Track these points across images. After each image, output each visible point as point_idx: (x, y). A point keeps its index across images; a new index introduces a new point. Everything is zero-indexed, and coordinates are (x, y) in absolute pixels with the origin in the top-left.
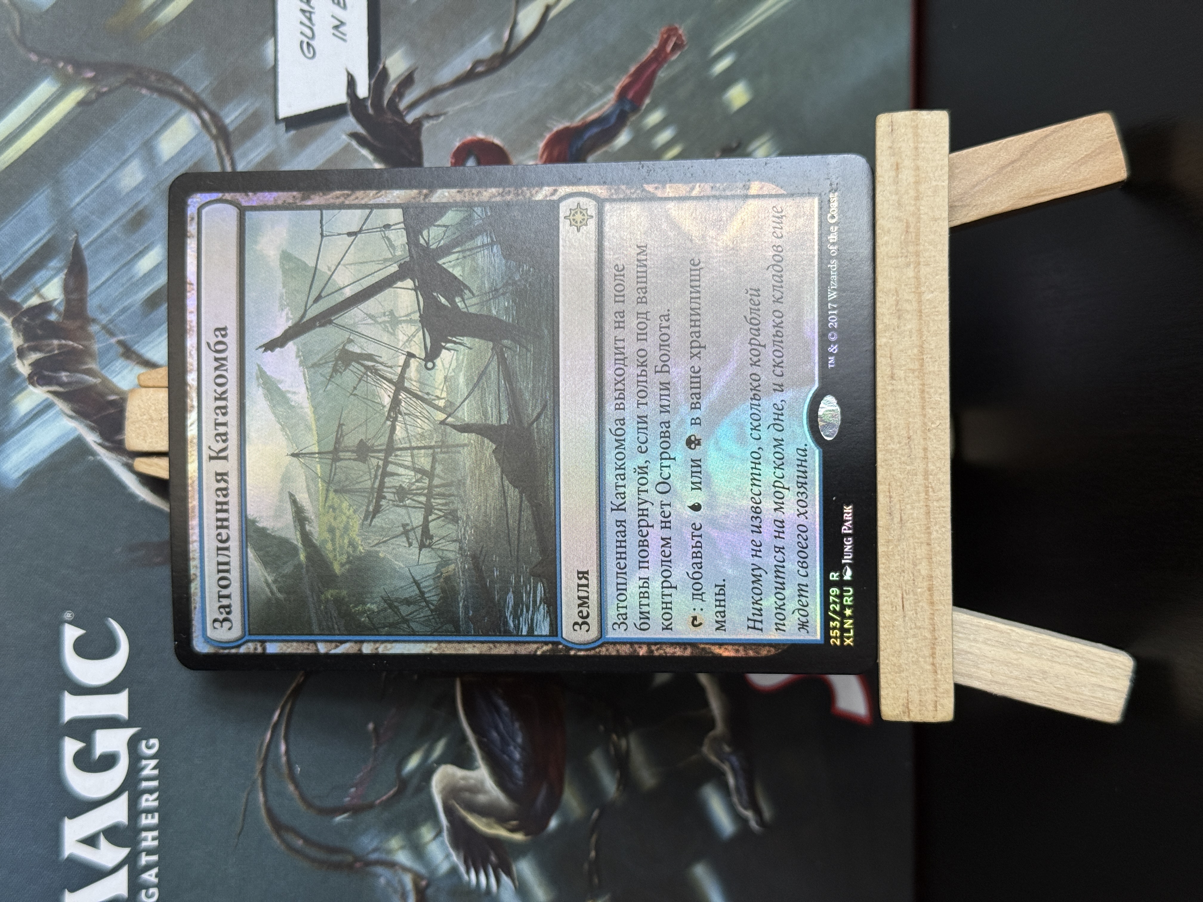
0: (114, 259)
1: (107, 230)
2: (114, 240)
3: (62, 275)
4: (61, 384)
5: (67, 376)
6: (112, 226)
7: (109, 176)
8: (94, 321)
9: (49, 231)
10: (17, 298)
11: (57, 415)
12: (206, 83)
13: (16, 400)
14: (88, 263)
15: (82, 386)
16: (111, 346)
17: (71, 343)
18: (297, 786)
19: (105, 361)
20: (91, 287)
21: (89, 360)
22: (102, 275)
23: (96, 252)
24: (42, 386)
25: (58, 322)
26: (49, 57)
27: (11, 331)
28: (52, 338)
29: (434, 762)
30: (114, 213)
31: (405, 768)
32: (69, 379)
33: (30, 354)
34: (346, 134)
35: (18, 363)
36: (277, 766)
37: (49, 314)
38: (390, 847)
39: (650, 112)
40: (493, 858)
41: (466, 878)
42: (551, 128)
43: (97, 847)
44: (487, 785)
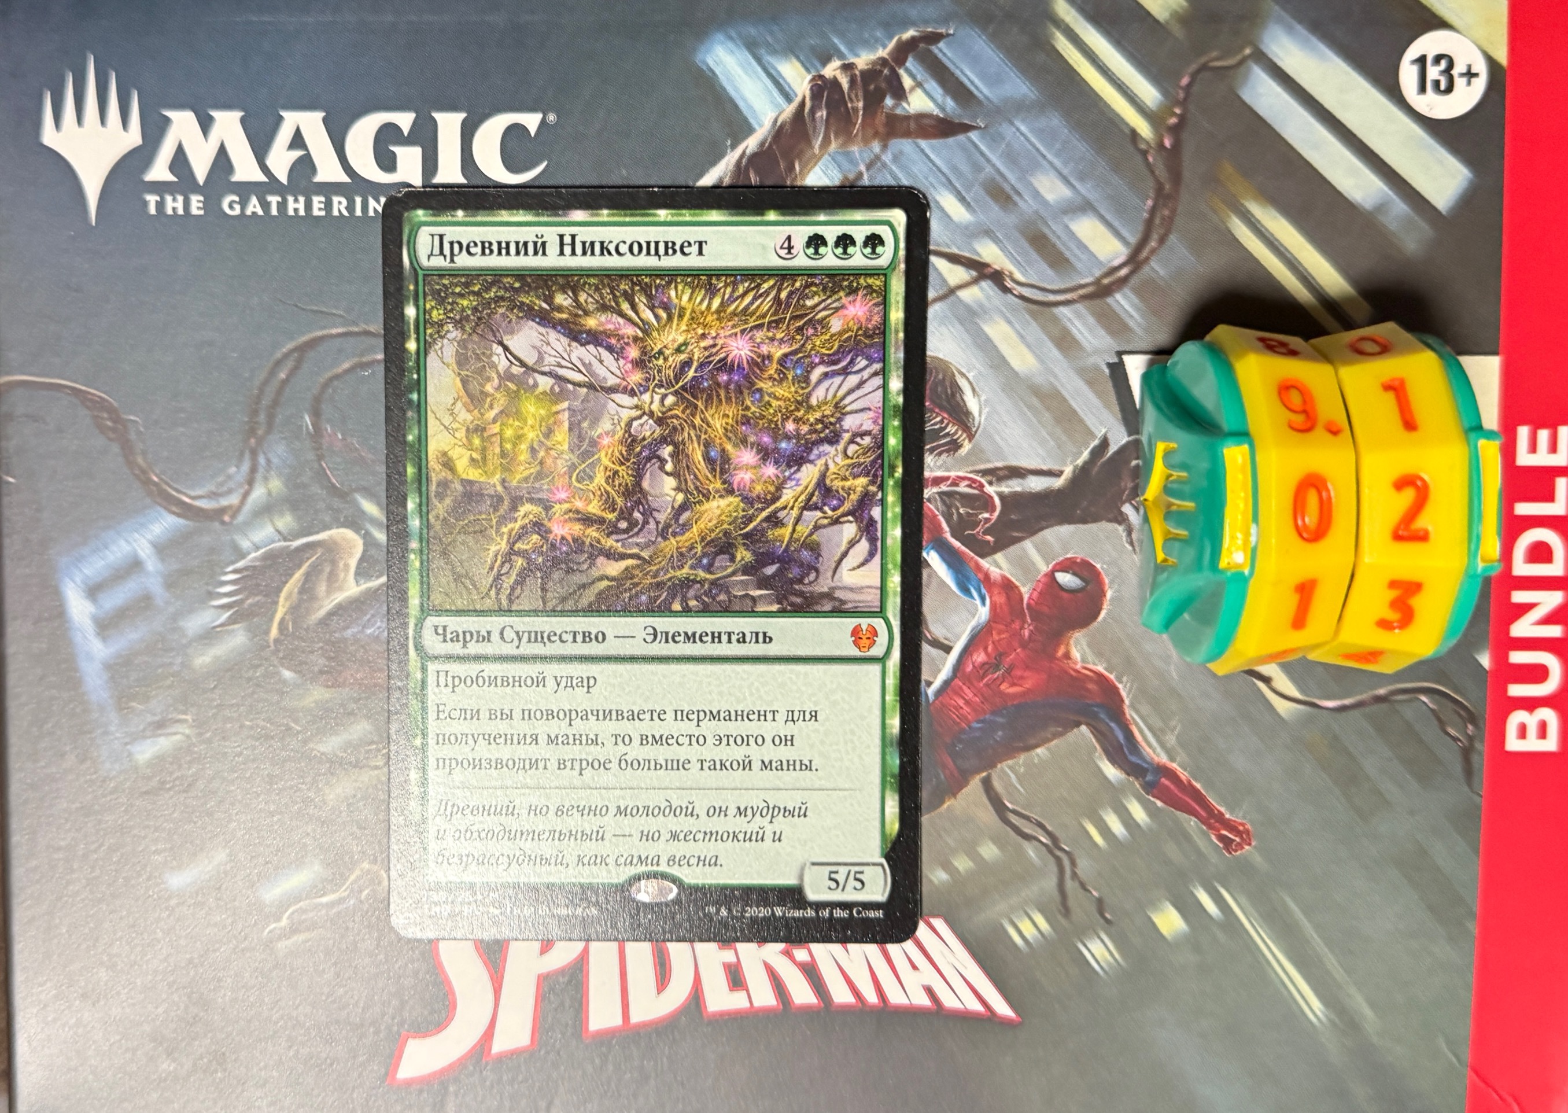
0: (955, 169)
1: (988, 160)
2: (977, 168)
3: (936, 111)
4: (813, 111)
5: (822, 116)
6: (993, 166)
7: (1051, 163)
8: (885, 147)
9: (985, 97)
10: (910, 63)
11: (778, 105)
12: (1162, 272)
13: (794, 61)
14: (951, 140)
15: (811, 132)
16: (857, 165)
17: (859, 121)
18: (347, 372)
19: (839, 158)
20: (923, 143)
21: (840, 141)
22: (938, 155)
23: (964, 149)
24: (811, 89)
25: (883, 107)
26: (1185, 99)
27: (872, 57)
28: (865, 100)
29: (366, 532)
30: (1008, 168)
31: (361, 496)
32: (818, 119)
33: (847, 76)
34: (1105, 434)
35: (837, 64)
36: (372, 349)
37: (892, 98)
38: (271, 480)
39: (1145, 806)
40: (250, 601)
41: (230, 568)
42: (1121, 682)
43: (290, 148)
44: (337, 595)
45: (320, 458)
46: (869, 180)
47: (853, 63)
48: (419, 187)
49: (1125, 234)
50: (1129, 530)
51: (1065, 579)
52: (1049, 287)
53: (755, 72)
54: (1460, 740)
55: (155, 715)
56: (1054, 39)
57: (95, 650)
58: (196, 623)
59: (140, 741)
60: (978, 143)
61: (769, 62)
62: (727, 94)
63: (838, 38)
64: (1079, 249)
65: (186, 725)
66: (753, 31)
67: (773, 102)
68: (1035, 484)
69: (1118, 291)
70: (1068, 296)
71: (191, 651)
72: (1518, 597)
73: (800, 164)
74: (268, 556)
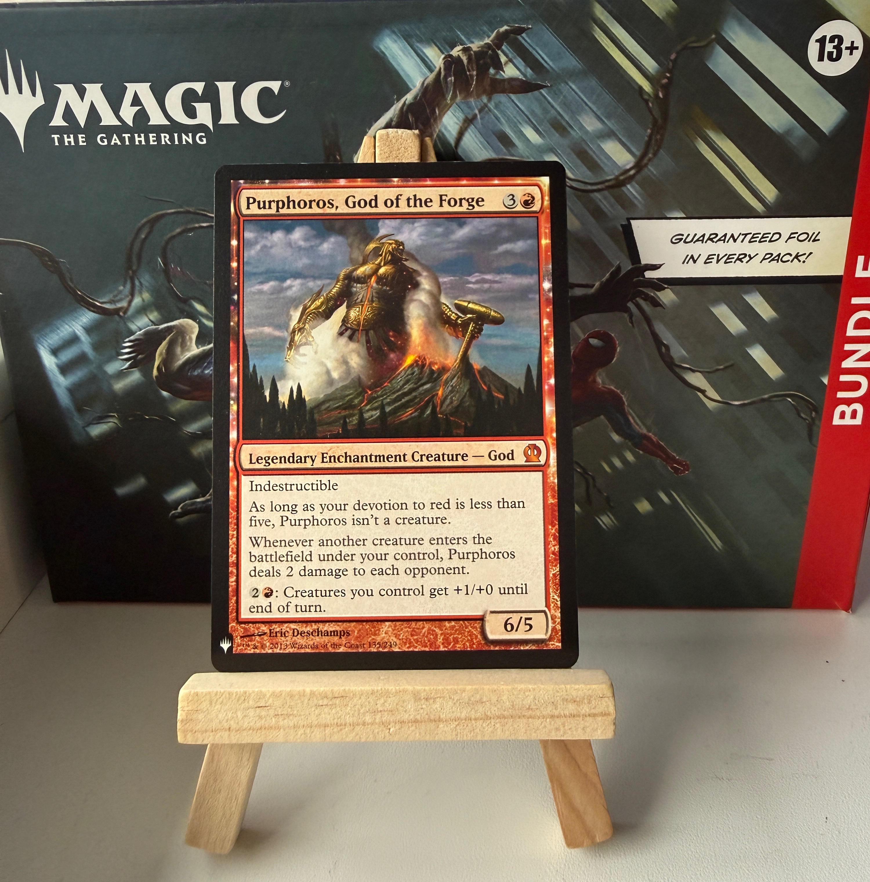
0: (533, 112)
1: (553, 107)
2: (545, 111)
3: (521, 77)
4: (446, 77)
5: (451, 80)
6: (556, 110)
7: (590, 108)
8: (490, 100)
9: (552, 67)
10: (505, 46)
11: (423, 74)
12: (655, 172)
13: (434, 46)
14: (530, 94)
15: (445, 90)
16: (473, 110)
17: (474, 83)
18: (178, 234)
19: (462, 106)
20: (513, 96)
21: (463, 95)
22: (522, 103)
23: (537, 99)
24: (444, 63)
25: (488, 74)
26: (673, 67)
27: (482, 43)
28: (477, 70)
29: (200, 320)
30: (564, 111)
31: (194, 301)
32: (449, 82)
33: (466, 55)
34: (619, 264)
35: (460, 47)
36: (193, 221)
37: (494, 69)
38: (143, 293)
39: (634, 454)
40: (140, 356)
41: (127, 340)
42: (623, 393)
43: (132, 105)
44: (187, 353)
45: (169, 281)
46: (481, 119)
47: (470, 47)
48: (211, 127)
49: (634, 150)
50: (631, 316)
51: (594, 341)
52: (588, 181)
53: (409, 53)
54: (808, 420)
55: (97, 413)
56: (593, 30)
57: (61, 381)
58: (112, 368)
59: (91, 426)
60: (546, 95)
61: (418, 47)
62: (393, 67)
63: (460, 31)
64: (605, 158)
65: (114, 418)
66: (407, 28)
67: (421, 72)
68: (578, 292)
69: (628, 184)
70: (599, 187)
71: (112, 382)
72: (848, 347)
73: (439, 110)
74: (146, 334)
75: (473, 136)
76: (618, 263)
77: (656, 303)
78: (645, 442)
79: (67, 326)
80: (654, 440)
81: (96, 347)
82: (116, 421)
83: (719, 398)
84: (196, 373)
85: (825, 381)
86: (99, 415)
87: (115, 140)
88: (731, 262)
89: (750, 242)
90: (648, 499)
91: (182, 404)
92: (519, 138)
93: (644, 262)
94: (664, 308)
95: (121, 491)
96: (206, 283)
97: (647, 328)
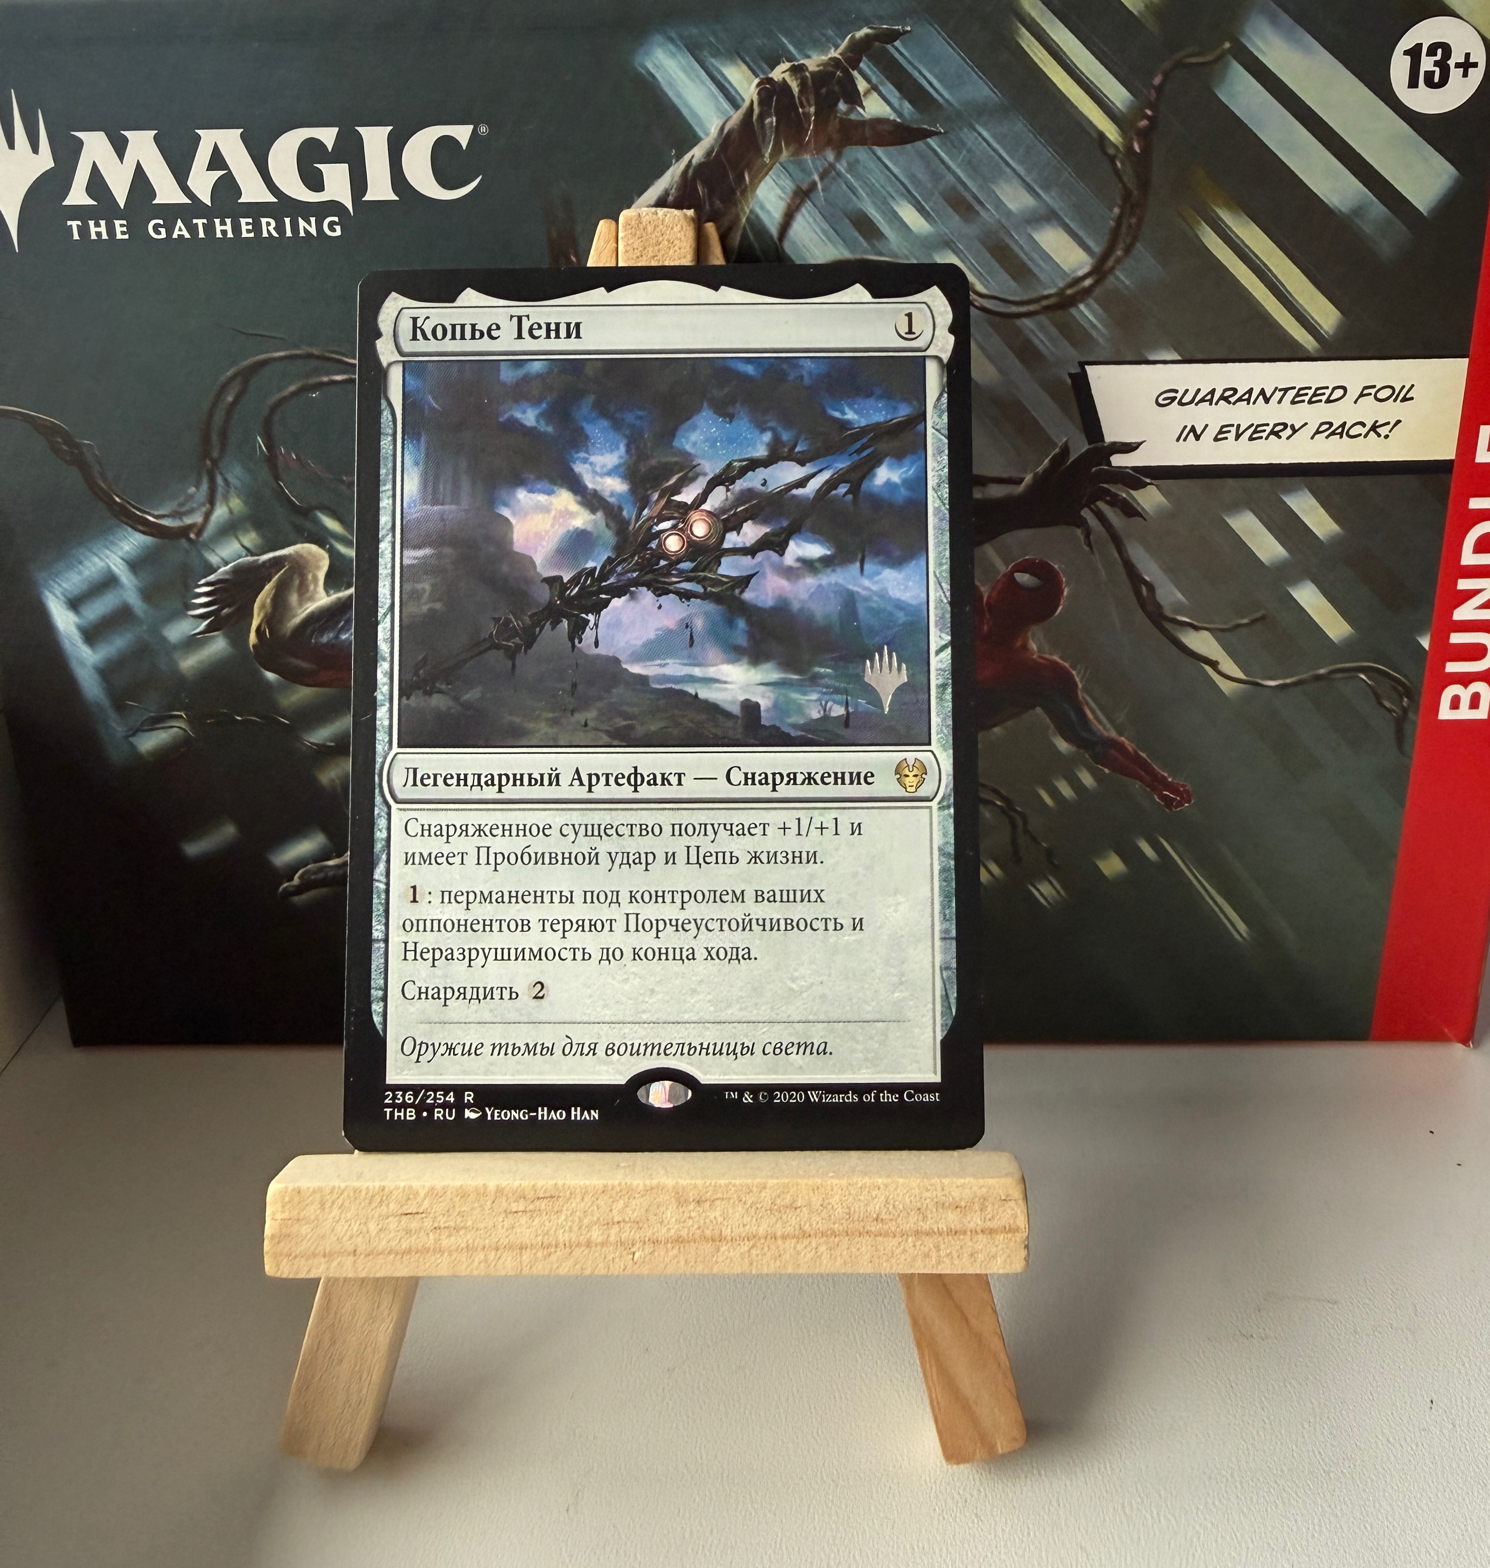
0: (913, 178)
1: (948, 168)
2: (936, 177)
3: (893, 116)
4: (762, 117)
5: (772, 123)
6: (954, 173)
7: (1014, 170)
8: (839, 156)
9: (947, 101)
10: (864, 64)
11: (723, 112)
12: (1127, 282)
13: (740, 64)
14: (908, 147)
15: (760, 139)
16: (810, 174)
17: (811, 127)
18: (294, 394)
19: (791, 168)
20: (879, 151)
21: (792, 149)
22: (895, 164)
23: (922, 156)
24: (759, 94)
25: (836, 112)
26: (1157, 99)
27: (824, 58)
28: (817, 105)
29: (332, 546)
30: (969, 176)
31: (323, 513)
32: (767, 127)
33: (797, 79)
34: (1066, 442)
35: (786, 66)
36: (317, 372)
37: (846, 102)
38: (231, 499)
39: (1094, 773)
40: (225, 611)
41: (203, 581)
42: (1074, 668)
43: (210, 168)
44: (309, 604)
45: (277, 478)
46: (823, 190)
47: (803, 65)
48: (349, 206)
49: (1091, 243)
50: (1088, 533)
51: (1023, 578)
52: (1011, 298)
53: (698, 76)
54: (1394, 711)
55: (150, 711)
56: (1018, 34)
57: (85, 655)
58: (177, 631)
59: (140, 734)
60: (939, 150)
61: (713, 65)
62: (670, 100)
63: (786, 37)
64: (1042, 259)
65: (181, 720)
66: (695, 31)
67: (719, 109)
68: (996, 491)
69: (1082, 301)
70: (1031, 308)
71: (176, 655)
72: (1464, 584)
73: (749, 173)
74: (237, 571)
75: (811, 220)
76: (1065, 440)
77: (1130, 510)
78: (1113, 752)
79: (96, 560)
80: (1130, 749)
81: (148, 594)
82: (183, 726)
83: (1240, 675)
84: (325, 639)
85: (1425, 643)
86: (152, 714)
87: (180, 230)
88: (1261, 438)
89: (1293, 402)
90: (1117, 853)
91: (301, 694)
92: (890, 222)
93: (1109, 437)
94: (1145, 519)
95: (193, 849)
96: (343, 482)
97: (1116, 554)
